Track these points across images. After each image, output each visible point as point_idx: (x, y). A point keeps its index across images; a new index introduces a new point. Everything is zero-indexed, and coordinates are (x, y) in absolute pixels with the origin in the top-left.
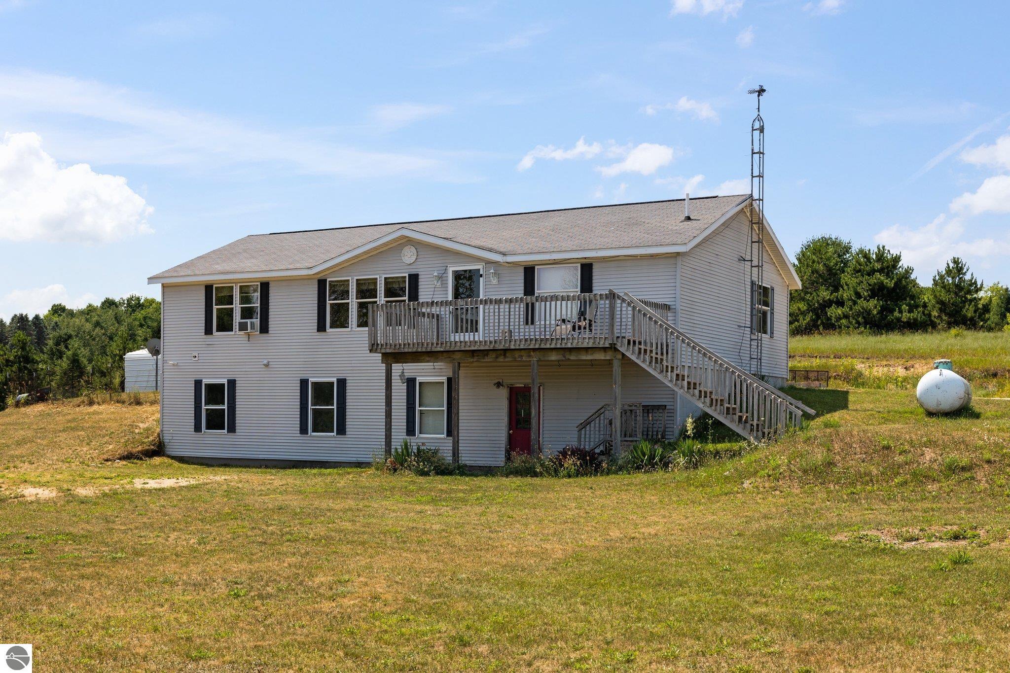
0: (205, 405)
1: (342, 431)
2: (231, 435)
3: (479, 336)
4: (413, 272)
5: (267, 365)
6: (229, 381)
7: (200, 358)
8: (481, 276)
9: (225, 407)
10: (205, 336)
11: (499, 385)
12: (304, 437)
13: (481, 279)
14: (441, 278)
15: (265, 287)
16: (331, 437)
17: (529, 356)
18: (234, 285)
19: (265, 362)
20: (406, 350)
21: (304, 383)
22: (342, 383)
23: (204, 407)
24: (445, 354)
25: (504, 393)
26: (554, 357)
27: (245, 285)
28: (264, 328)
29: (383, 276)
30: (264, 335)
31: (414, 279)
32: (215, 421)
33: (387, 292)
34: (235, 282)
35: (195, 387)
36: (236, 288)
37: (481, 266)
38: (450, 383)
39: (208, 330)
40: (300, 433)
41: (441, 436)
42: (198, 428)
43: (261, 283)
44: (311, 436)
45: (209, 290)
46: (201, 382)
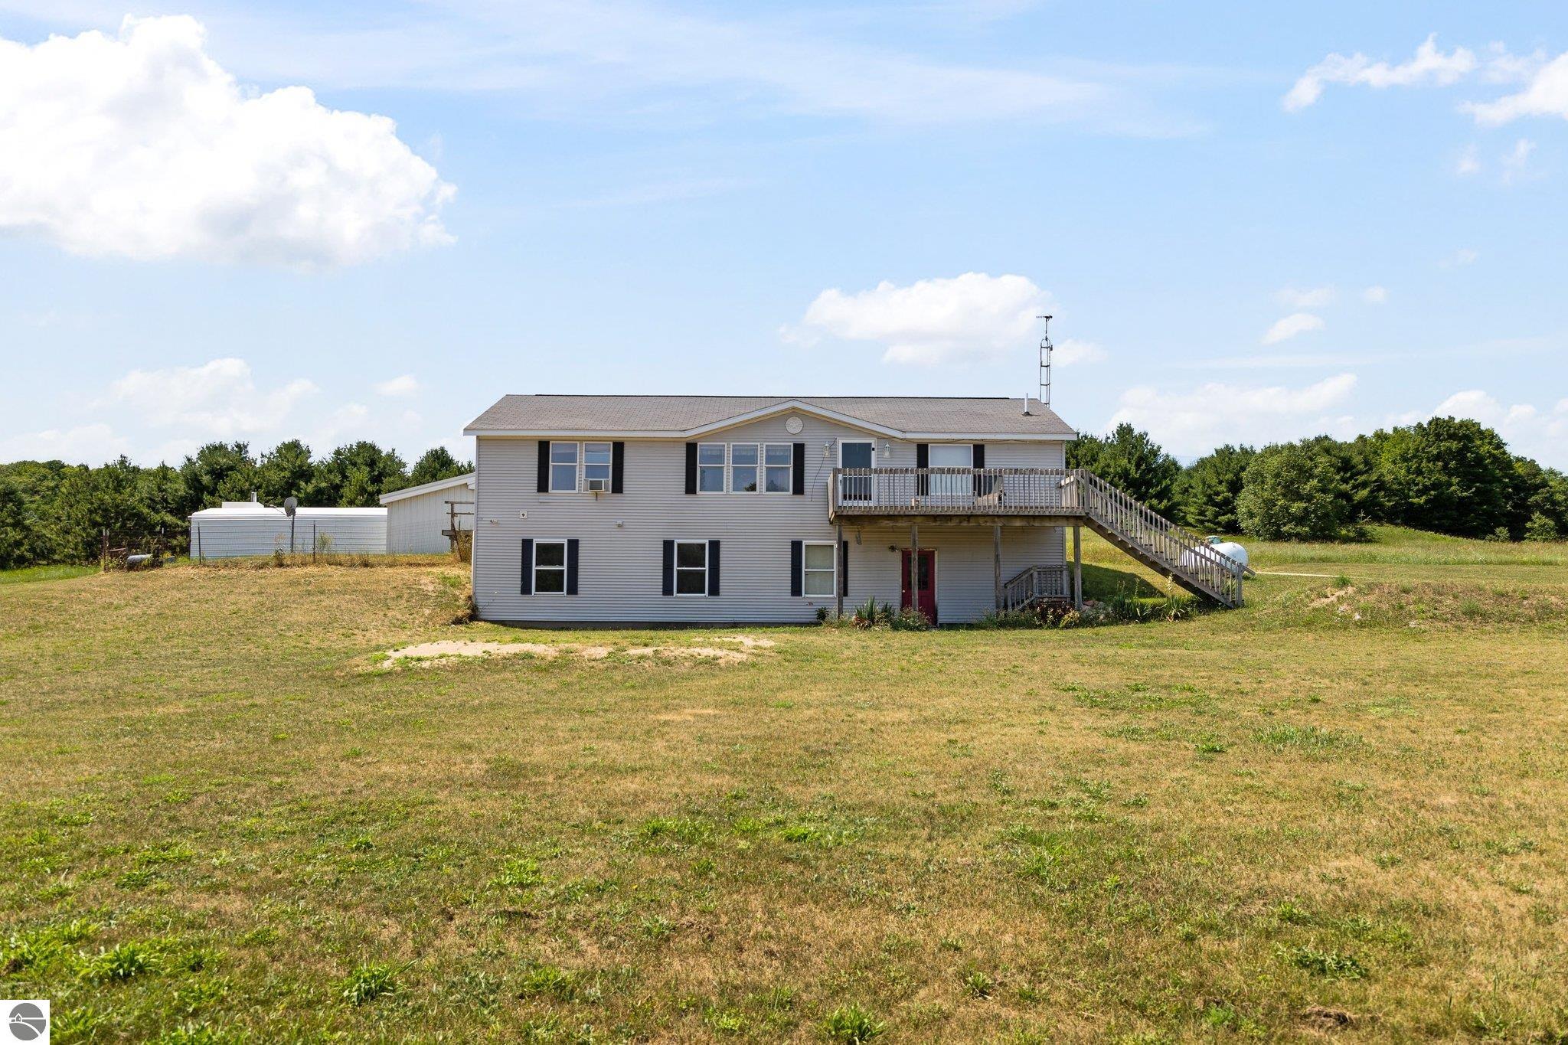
0: (537, 565)
1: (715, 591)
2: (572, 597)
3: (872, 504)
4: (799, 441)
5: (619, 526)
6: (570, 542)
7: (532, 518)
8: (873, 449)
9: (565, 568)
10: (538, 494)
11: (893, 549)
12: (668, 598)
13: (873, 452)
14: (832, 449)
15: (619, 448)
16: (702, 598)
17: (994, 522)
18: (579, 443)
19: (620, 522)
20: (877, 513)
21: (668, 545)
22: (715, 545)
23: (534, 568)
24: (905, 518)
25: (897, 557)
26: (1018, 523)
27: (591, 443)
28: (618, 487)
29: (765, 444)
30: (617, 496)
31: (799, 450)
32: (550, 583)
33: (769, 459)
34: (581, 440)
35: (523, 546)
36: (581, 446)
37: (873, 441)
38: (844, 546)
39: (543, 487)
40: (663, 594)
41: (831, 596)
42: (526, 589)
43: (614, 443)
44: (676, 597)
45: (544, 446)
46: (531, 541)
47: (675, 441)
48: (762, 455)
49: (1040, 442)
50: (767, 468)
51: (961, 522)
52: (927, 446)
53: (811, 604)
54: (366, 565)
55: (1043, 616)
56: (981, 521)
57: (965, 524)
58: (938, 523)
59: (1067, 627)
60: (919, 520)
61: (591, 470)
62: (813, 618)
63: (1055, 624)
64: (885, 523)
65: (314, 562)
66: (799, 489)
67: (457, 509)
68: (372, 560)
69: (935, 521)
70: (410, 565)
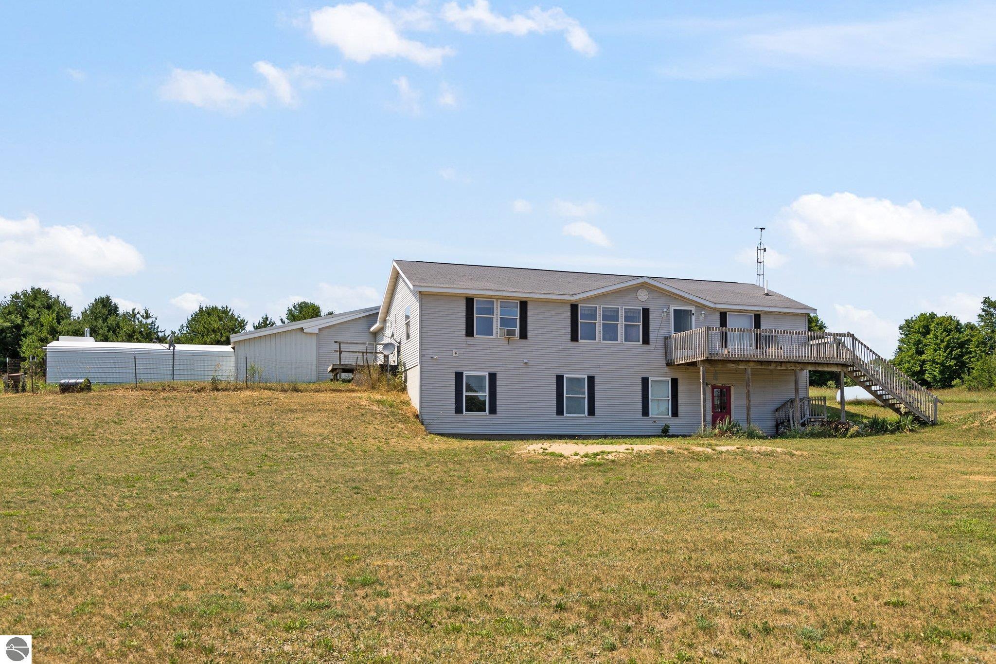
0: (466, 391)
1: (592, 413)
2: (491, 416)
4: (647, 306)
5: (526, 363)
6: (490, 375)
7: (460, 355)
9: (487, 394)
10: (466, 338)
11: (706, 384)
12: (560, 417)
13: (693, 316)
14: (667, 313)
15: (524, 305)
16: (583, 417)
17: (796, 367)
18: (495, 300)
19: (525, 361)
21: (560, 378)
22: (592, 379)
23: (464, 394)
24: (744, 363)
25: (709, 390)
27: (505, 302)
28: (524, 335)
29: (624, 307)
30: (524, 341)
31: (646, 312)
32: (475, 405)
33: (627, 319)
34: (498, 298)
35: (456, 377)
36: (497, 303)
37: (693, 309)
38: (675, 382)
39: (469, 333)
40: (557, 415)
41: (667, 416)
42: (458, 410)
43: (521, 302)
44: (566, 417)
45: (470, 302)
46: (462, 374)
47: (563, 302)
48: (622, 315)
49: (793, 314)
50: (625, 325)
51: (776, 367)
52: (726, 313)
53: (655, 422)
54: (296, 390)
55: (836, 429)
56: (788, 365)
57: (779, 368)
58: (763, 367)
59: (851, 437)
60: (752, 364)
61: (504, 322)
62: (659, 432)
63: (844, 435)
64: (732, 366)
65: (248, 388)
66: (646, 341)
67: (344, 347)
68: (301, 386)
69: (762, 365)
70: (334, 390)
